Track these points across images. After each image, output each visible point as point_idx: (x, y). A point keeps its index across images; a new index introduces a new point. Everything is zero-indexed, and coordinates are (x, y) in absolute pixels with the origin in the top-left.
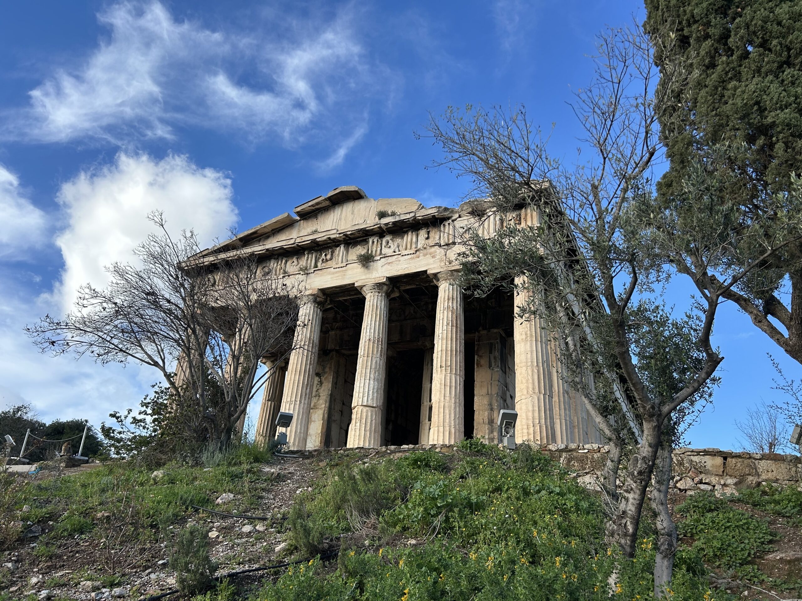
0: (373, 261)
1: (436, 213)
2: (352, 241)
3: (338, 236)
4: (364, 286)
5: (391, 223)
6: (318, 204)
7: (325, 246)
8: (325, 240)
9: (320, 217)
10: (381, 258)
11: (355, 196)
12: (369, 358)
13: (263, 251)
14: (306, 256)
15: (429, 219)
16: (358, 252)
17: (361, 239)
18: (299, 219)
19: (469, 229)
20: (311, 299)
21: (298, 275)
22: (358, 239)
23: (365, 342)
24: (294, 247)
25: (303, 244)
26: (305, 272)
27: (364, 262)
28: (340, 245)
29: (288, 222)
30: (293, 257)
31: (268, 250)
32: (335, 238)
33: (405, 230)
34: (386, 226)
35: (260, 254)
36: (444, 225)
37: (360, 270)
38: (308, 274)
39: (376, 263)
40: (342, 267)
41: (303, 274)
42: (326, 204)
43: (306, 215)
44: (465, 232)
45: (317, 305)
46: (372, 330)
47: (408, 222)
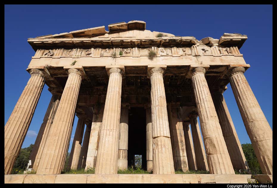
0: (157, 57)
1: (193, 40)
2: (141, 46)
3: (137, 41)
4: (153, 68)
5: (168, 40)
6: (122, 26)
7: (126, 46)
8: (128, 42)
9: (121, 33)
10: (161, 56)
11: (141, 27)
12: (162, 108)
13: (89, 41)
14: (114, 49)
15: (188, 42)
16: (146, 52)
17: (147, 46)
18: (109, 32)
19: (207, 51)
20: (119, 70)
21: (110, 57)
22: (145, 46)
23: (158, 98)
24: (109, 42)
25: (115, 42)
26: (114, 56)
27: (152, 56)
28: (135, 47)
29: (103, 32)
30: (105, 48)
31: (92, 41)
32: (134, 42)
33: (172, 46)
34: (165, 41)
35: (87, 42)
36: (193, 47)
37: (149, 60)
38: (116, 57)
39: (158, 58)
40: (138, 57)
41: (113, 57)
42: (126, 27)
43: (112, 31)
44: (205, 52)
45: (121, 75)
46: (161, 92)
47: (177, 41)
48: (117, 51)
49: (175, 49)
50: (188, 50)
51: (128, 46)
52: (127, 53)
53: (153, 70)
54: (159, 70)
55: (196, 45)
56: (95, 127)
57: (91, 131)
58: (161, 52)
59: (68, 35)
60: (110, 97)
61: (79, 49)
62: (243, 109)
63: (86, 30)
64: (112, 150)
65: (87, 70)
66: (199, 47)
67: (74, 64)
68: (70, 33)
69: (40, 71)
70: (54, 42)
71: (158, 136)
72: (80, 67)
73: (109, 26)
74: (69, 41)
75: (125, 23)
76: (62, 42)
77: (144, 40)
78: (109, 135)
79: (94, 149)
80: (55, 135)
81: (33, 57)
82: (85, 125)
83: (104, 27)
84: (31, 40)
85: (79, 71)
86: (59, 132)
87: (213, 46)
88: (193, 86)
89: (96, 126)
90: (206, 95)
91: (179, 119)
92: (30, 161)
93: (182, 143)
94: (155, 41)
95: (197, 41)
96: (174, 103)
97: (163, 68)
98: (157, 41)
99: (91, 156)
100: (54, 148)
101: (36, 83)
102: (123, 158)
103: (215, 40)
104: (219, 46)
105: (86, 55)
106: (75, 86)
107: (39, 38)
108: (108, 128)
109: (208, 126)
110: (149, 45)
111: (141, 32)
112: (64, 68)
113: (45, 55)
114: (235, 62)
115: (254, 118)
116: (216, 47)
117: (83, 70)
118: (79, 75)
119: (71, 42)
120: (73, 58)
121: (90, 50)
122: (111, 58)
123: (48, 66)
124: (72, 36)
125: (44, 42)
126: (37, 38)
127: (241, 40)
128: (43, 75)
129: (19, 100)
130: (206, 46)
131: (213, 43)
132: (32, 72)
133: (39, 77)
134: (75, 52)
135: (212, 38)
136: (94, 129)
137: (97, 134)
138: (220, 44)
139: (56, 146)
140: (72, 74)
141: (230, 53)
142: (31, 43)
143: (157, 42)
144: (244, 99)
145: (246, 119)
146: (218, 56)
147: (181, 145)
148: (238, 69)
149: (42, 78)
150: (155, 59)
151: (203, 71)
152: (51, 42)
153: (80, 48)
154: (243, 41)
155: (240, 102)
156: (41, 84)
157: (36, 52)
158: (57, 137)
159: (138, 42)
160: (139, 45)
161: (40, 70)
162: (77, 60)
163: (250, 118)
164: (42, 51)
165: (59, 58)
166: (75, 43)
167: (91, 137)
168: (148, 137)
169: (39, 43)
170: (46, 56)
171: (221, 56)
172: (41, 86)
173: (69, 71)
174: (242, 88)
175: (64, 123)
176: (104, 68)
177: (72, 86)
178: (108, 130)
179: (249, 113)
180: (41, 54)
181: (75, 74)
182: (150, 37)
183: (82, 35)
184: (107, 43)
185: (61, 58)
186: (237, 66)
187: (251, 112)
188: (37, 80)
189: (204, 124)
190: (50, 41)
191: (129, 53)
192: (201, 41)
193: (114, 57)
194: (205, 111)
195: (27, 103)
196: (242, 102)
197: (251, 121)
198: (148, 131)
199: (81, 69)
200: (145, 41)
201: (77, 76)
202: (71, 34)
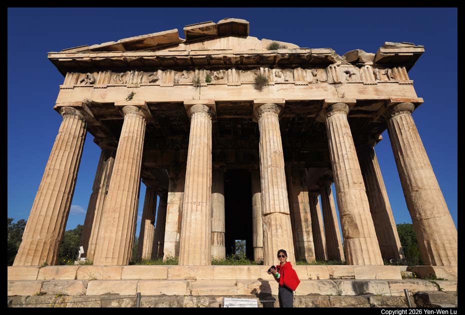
0: (268, 85)
1: (330, 55)
2: (243, 66)
3: (234, 56)
4: (263, 104)
5: (287, 55)
6: (208, 28)
7: (216, 66)
8: (220, 59)
9: (206, 43)
10: (275, 84)
11: (240, 32)
12: (278, 169)
13: (154, 58)
14: (197, 71)
15: (322, 58)
16: (250, 76)
17: (252, 66)
18: (185, 40)
19: (354, 74)
20: (207, 109)
21: (190, 86)
22: (249, 66)
23: (271, 154)
24: (187, 59)
25: (197, 58)
26: (197, 84)
27: (260, 83)
28: (231, 68)
29: (174, 40)
30: (181, 71)
31: (158, 57)
32: (230, 59)
33: (294, 65)
34: (282, 56)
35: (149, 59)
36: (331, 67)
37: (255, 91)
38: (200, 86)
39: (270, 87)
40: (237, 86)
41: (195, 86)
42: (213, 32)
43: (192, 38)
44: (350, 76)
45: (209, 116)
46: (276, 144)
47: (303, 57)
48: (202, 74)
49: (299, 72)
50: (321, 74)
51: (219, 66)
52: (218, 79)
53: (262, 107)
54: (273, 108)
55: (335, 65)
56: (174, 200)
57: (168, 205)
58: (276, 76)
59: (114, 46)
60: (195, 153)
61: (137, 71)
62: (405, 171)
63: (146, 36)
64: (201, 233)
65: (153, 108)
66: (340, 69)
67: (132, 98)
68: (119, 42)
69: (77, 111)
70: (93, 59)
71: (272, 212)
72: (142, 103)
73: (185, 29)
74: (118, 57)
75: (213, 24)
76: (107, 59)
77: (247, 55)
78: (197, 211)
79: (175, 231)
80: (114, 211)
81: (62, 86)
82: (158, 196)
83: (176, 30)
84: (54, 56)
85: (140, 111)
86: (119, 206)
87: (364, 66)
88: (328, 136)
89: (174, 197)
90: (348, 149)
91: (304, 187)
92: (82, 248)
93: (307, 223)
94: (265, 57)
95: (338, 57)
96: (295, 163)
97: (278, 105)
98: (270, 57)
99: (171, 242)
100: (115, 229)
101: (73, 131)
102: (218, 244)
103: (368, 54)
104: (374, 66)
105: (150, 82)
106: (137, 135)
107: (67, 52)
108: (194, 200)
109: (348, 197)
110: (254, 64)
111: (241, 39)
112: (115, 104)
113: (81, 82)
114: (399, 93)
115: (420, 185)
116: (370, 67)
117: (147, 107)
118: (142, 117)
119: (122, 58)
120: (128, 87)
121: (155, 73)
122: (192, 87)
123: (88, 101)
124: (123, 48)
125: (77, 59)
126: (64, 52)
127: (412, 54)
128: (82, 116)
129: (51, 157)
130: (352, 66)
131: (364, 60)
132: (63, 112)
133: (76, 121)
134: (131, 78)
135: (363, 51)
136: (172, 203)
137: (178, 210)
138: (377, 63)
139: (116, 225)
140: (130, 114)
141: (391, 79)
142: (55, 61)
143: (269, 59)
144: (408, 156)
145: (409, 186)
146: (371, 84)
147: (305, 225)
148: (403, 106)
149: (80, 121)
150: (265, 89)
151: (345, 110)
152: (88, 59)
153: (139, 70)
154: (417, 55)
155: (401, 160)
156: (82, 132)
157: (65, 77)
158: (118, 214)
159: (236, 58)
160: (239, 64)
161: (77, 108)
162: (135, 90)
163: (414, 185)
164: (76, 75)
165: (105, 88)
166: (128, 61)
167: (169, 214)
168: (255, 214)
169: (69, 61)
170: (83, 84)
171: (376, 84)
172: (81, 135)
173: (124, 109)
174: (407, 138)
175: (126, 192)
176: (180, 104)
177: (132, 135)
178: (195, 203)
179: (414, 177)
180: (74, 81)
181: (135, 115)
182: (258, 50)
183: (140, 45)
184: (184, 61)
185: (108, 88)
186: (401, 101)
187: (417, 177)
188: (74, 125)
189: (343, 194)
190: (87, 57)
191: (222, 78)
192: (344, 58)
193: (198, 86)
194: (345, 174)
195: (64, 163)
196: (404, 160)
197: (416, 189)
198: (256, 205)
199: (143, 107)
200: (248, 58)
201: (138, 118)
202: (121, 45)
